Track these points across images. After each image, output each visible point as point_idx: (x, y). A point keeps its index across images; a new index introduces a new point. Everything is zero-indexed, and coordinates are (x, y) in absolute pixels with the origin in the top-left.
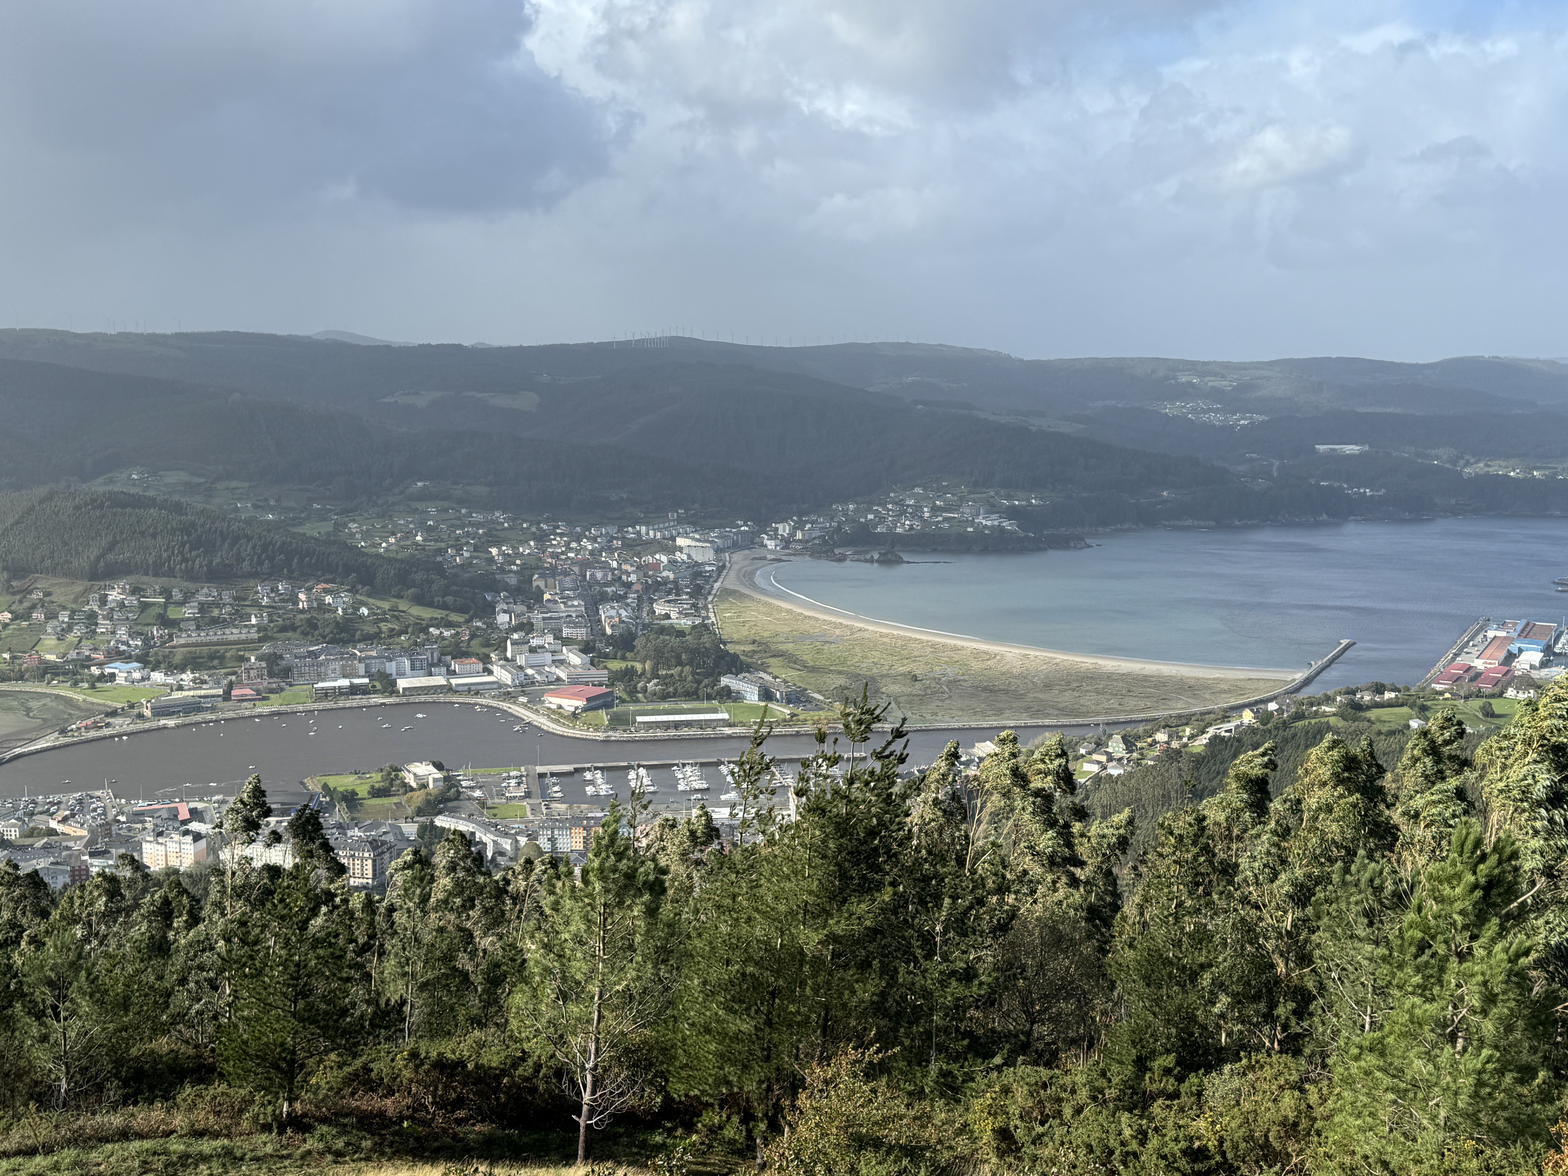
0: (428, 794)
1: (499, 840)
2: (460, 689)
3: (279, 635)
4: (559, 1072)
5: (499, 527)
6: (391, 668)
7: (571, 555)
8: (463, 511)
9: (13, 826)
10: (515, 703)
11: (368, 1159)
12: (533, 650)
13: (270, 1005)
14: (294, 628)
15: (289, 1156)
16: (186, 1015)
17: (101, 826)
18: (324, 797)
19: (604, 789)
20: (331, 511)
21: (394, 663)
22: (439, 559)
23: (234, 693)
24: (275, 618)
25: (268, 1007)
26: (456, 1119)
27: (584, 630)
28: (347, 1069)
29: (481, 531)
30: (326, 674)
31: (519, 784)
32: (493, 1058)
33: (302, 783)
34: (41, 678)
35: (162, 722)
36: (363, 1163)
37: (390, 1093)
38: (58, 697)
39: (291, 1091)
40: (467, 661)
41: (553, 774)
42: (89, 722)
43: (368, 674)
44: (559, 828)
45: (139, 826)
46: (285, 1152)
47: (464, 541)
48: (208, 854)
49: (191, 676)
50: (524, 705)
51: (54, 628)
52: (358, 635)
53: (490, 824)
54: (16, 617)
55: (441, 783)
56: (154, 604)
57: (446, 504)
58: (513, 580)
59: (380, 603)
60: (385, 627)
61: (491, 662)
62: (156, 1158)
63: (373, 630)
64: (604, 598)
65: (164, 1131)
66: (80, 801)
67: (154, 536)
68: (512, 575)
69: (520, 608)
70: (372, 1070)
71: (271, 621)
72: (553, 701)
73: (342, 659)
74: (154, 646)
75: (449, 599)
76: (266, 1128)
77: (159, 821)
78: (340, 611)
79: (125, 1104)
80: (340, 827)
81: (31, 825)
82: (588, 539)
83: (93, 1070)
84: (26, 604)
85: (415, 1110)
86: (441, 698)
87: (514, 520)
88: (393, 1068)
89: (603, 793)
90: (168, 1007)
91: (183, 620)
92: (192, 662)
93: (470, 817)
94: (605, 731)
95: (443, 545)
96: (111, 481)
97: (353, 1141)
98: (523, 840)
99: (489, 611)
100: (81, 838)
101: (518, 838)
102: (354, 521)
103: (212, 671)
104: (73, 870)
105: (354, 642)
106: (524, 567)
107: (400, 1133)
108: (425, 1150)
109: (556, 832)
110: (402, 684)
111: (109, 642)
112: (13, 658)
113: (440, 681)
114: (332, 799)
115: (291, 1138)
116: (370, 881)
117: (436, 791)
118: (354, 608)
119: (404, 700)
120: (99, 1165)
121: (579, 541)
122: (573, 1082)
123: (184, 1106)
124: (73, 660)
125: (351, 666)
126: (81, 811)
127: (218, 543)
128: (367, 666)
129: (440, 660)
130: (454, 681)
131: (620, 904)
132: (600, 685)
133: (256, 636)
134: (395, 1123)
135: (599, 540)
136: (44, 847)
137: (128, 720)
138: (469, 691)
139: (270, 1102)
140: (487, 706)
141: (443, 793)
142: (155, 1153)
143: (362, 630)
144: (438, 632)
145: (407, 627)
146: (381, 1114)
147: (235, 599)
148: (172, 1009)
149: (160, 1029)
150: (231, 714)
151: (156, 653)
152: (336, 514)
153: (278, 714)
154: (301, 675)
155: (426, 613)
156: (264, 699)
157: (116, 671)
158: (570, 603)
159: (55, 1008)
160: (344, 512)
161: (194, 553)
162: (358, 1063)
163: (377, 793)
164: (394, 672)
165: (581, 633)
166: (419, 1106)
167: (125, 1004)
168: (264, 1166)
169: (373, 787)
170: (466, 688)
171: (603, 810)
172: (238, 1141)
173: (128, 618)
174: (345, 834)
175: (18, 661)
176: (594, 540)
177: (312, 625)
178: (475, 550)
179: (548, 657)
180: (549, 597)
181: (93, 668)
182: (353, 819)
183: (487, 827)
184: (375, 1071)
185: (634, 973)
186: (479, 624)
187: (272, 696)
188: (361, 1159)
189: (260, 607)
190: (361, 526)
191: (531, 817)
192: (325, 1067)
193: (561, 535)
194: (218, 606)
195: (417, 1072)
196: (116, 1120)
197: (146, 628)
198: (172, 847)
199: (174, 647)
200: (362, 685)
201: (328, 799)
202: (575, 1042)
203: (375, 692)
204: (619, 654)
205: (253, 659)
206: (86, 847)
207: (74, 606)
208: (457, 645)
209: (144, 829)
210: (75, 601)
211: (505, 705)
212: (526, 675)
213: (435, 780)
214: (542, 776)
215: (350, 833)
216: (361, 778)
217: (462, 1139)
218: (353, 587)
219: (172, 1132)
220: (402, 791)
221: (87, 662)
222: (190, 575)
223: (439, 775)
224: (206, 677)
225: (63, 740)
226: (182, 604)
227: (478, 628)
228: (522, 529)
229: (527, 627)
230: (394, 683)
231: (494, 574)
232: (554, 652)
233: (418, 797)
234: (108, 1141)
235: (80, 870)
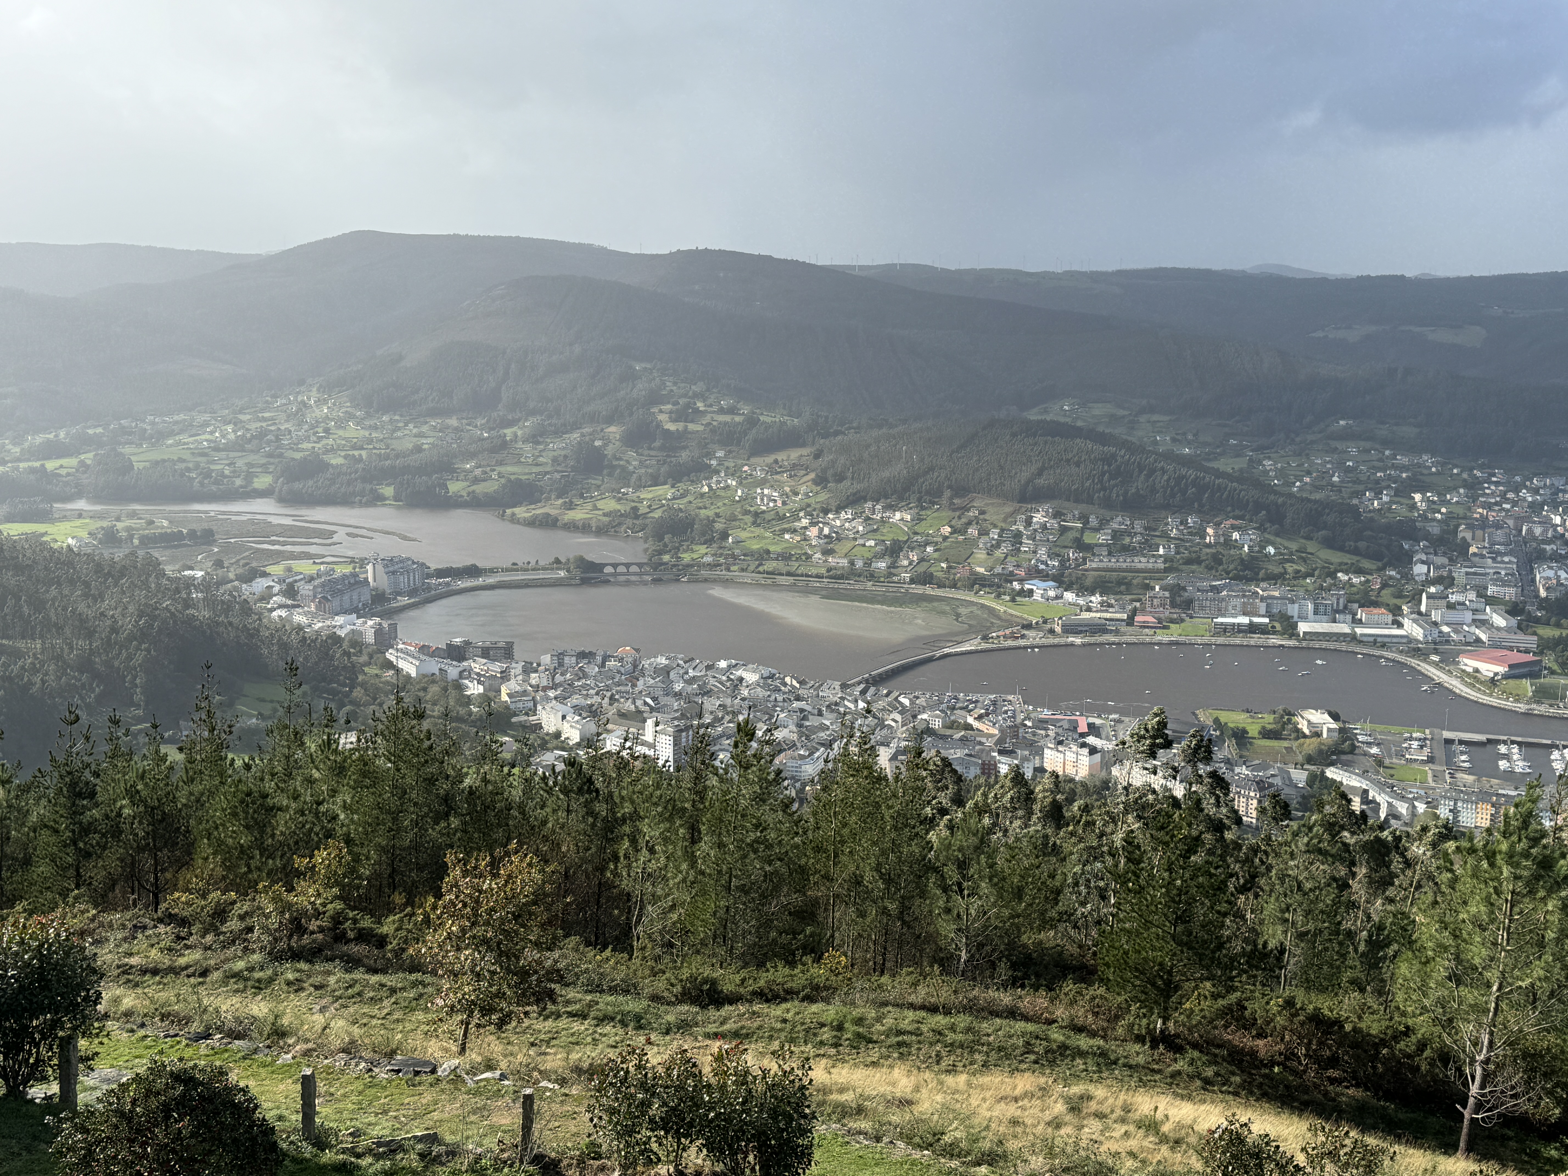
0: (1321, 743)
1: (1395, 802)
2: (1365, 639)
3: (1184, 567)
4: (1445, 1057)
5: (1425, 472)
6: (1293, 610)
7: (1507, 506)
8: (1387, 453)
9: (938, 716)
10: (1425, 661)
11: (1236, 1094)
12: (1451, 606)
13: (1151, 922)
14: (1198, 561)
15: (1159, 1072)
16: (1072, 914)
17: (1010, 727)
18: (1215, 730)
19: (1520, 766)
20: (1247, 447)
21: (1296, 606)
22: (1355, 501)
23: (1137, 619)
24: (1182, 550)
25: (1148, 924)
26: (1329, 1078)
27: (1512, 590)
28: (1221, 1002)
29: (1404, 475)
30: (1226, 609)
31: (1422, 747)
32: (1373, 1026)
33: (1194, 714)
34: (970, 587)
35: (1071, 639)
36: (1231, 1097)
37: (1261, 1035)
38: (983, 606)
39: (1166, 1009)
40: (1376, 611)
41: (1461, 742)
42: (1008, 632)
43: (1269, 614)
44: (1464, 801)
45: (1043, 732)
46: (1156, 1067)
47: (1384, 484)
48: (1102, 768)
49: (1100, 599)
50: (1436, 665)
51: (985, 544)
52: (1262, 574)
53: (1385, 784)
54: (954, 531)
55: (1336, 734)
56: (1071, 528)
57: (1368, 445)
58: (1435, 530)
59: (1286, 543)
60: (1290, 568)
61: (1402, 615)
62: (1038, 1042)
63: (1278, 570)
64: (1541, 557)
65: (1046, 1019)
66: (994, 703)
67: (1078, 465)
68: (1435, 524)
69: (1441, 560)
70: (1246, 1009)
71: (1178, 553)
72: (1469, 663)
73: (1244, 596)
74: (1069, 568)
75: (1362, 545)
76: (1140, 1039)
77: (1060, 731)
78: (1246, 548)
79: (1014, 985)
80: (1228, 762)
81: (952, 718)
82: (1529, 490)
83: (988, 948)
84: (964, 520)
85: (1287, 1058)
86: (1344, 647)
87: (1443, 465)
88: (1267, 1011)
89: (1518, 770)
90: (1057, 904)
91: (1096, 545)
92: (1102, 586)
93: (1364, 774)
94: (1528, 703)
95: (1361, 487)
96: (1046, 411)
97: (1223, 1072)
98: (1421, 807)
99: (1404, 560)
100: (992, 736)
101: (1416, 803)
102: (1269, 458)
103: (1118, 597)
104: (983, 764)
105: (1257, 580)
106: (1449, 517)
107: (1269, 1077)
108: (1295, 1099)
109: (1460, 804)
110: (1303, 627)
111: (1030, 560)
112: (949, 567)
113: (1345, 629)
114: (1222, 733)
115: (1162, 1054)
116: (1254, 821)
117: (1330, 742)
118: (1260, 546)
119: (1304, 644)
120: (989, 1035)
121: (1517, 491)
122: (1459, 1070)
123: (1066, 1000)
124: (998, 574)
125: (1252, 604)
126: (994, 712)
127: (1136, 473)
128: (1268, 606)
129: (1345, 607)
130: (1359, 631)
131: (1532, 892)
132: (1527, 651)
133: (1162, 566)
134: (1265, 1066)
135: (1542, 492)
136: (961, 739)
137: (1041, 634)
138: (1375, 642)
139: (1145, 1015)
140: (1393, 661)
141: (1337, 744)
142: (1037, 1037)
143: (1267, 569)
144: (1346, 578)
145: (1314, 570)
146: (1253, 1053)
147: (1146, 529)
148: (1060, 907)
149: (1046, 923)
150: (1133, 639)
151: (1070, 574)
152: (1252, 451)
153: (1176, 643)
154: (1202, 608)
155: (1336, 557)
156: (1165, 627)
157: (1034, 588)
158: (1499, 559)
159: (959, 885)
160: (1260, 449)
161: (1112, 482)
162: (1234, 997)
163: (1267, 734)
164: (1296, 615)
165: (1510, 593)
166: (1290, 1055)
167: (1019, 894)
168: (1136, 1075)
169: (1264, 728)
170: (1372, 639)
171: (1516, 789)
172: (1113, 1045)
173: (1048, 540)
174: (1233, 771)
175: (953, 571)
176: (1536, 491)
177: (1217, 560)
178: (1396, 495)
179: (1468, 616)
180: (1476, 550)
181: (1015, 583)
182: (1241, 757)
183: (1382, 786)
184: (1249, 1010)
185: (1542, 973)
186: (1393, 573)
187: (1172, 625)
188: (1229, 1093)
189: (1169, 539)
190: (1276, 463)
191: (1433, 784)
192: (1199, 994)
193: (1497, 484)
194: (1129, 534)
195: (1292, 1021)
196: (1005, 998)
197: (1066, 551)
198: (1070, 756)
199: (1086, 570)
200: (1261, 624)
201: (1218, 733)
202: (1467, 1029)
203: (1274, 633)
204: (1553, 620)
205: (1157, 588)
206: (996, 744)
207: (1003, 525)
208: (1366, 593)
209: (1047, 736)
210: (1005, 520)
211: (1413, 662)
212: (1441, 632)
213: (1329, 730)
214: (1449, 742)
215: (1237, 770)
216: (1253, 718)
217: (1334, 1100)
218: (1262, 525)
219: (1054, 1021)
220: (1293, 735)
221: (1010, 577)
222: (1108, 504)
223: (1334, 726)
224: (1113, 601)
225: (984, 646)
226: (1096, 530)
227: (1391, 577)
228: (1452, 475)
229: (1448, 582)
230: (1295, 626)
231: (1414, 521)
232: (1475, 611)
233: (1311, 746)
234: (997, 1016)
235: (989, 765)
